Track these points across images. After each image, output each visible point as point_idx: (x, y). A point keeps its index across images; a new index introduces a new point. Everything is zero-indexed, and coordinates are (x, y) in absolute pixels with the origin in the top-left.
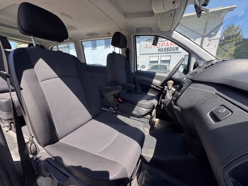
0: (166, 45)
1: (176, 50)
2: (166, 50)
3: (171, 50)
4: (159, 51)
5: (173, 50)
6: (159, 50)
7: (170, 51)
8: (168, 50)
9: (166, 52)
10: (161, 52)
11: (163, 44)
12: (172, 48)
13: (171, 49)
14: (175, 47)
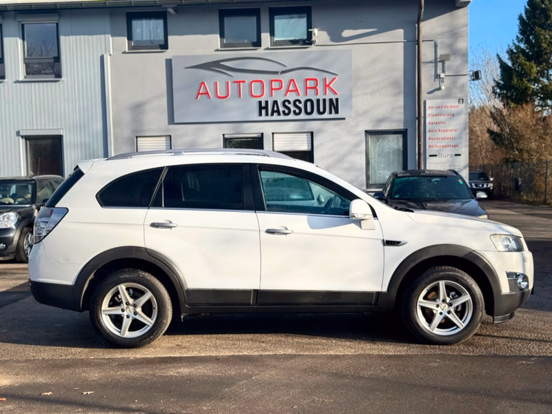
0: (288, 91)
1: (331, 113)
2: (289, 109)
3: (309, 110)
4: (263, 111)
5: (319, 113)
6: (261, 108)
7: (307, 113)
8: (300, 109)
9: (292, 116)
10: (269, 118)
11: (275, 85)
12: (311, 101)
13: (309, 104)
14: (324, 100)
